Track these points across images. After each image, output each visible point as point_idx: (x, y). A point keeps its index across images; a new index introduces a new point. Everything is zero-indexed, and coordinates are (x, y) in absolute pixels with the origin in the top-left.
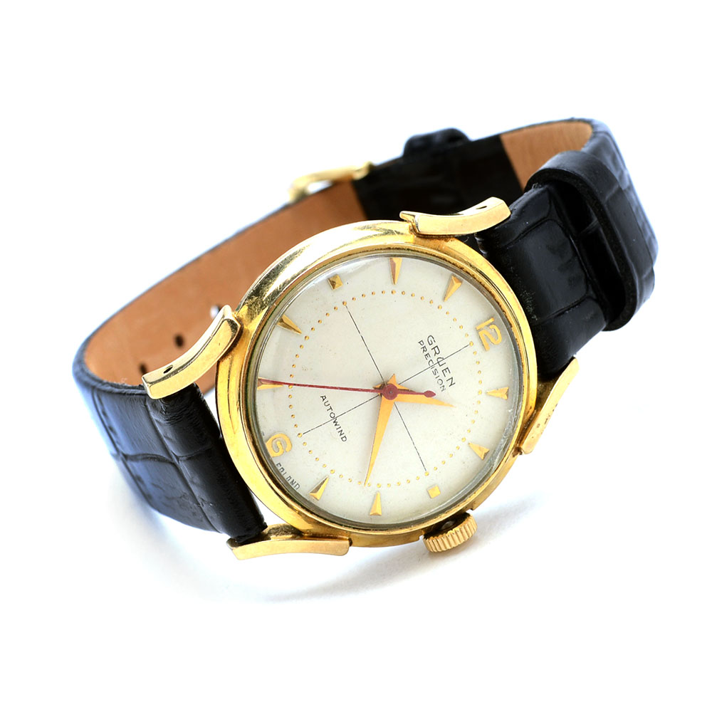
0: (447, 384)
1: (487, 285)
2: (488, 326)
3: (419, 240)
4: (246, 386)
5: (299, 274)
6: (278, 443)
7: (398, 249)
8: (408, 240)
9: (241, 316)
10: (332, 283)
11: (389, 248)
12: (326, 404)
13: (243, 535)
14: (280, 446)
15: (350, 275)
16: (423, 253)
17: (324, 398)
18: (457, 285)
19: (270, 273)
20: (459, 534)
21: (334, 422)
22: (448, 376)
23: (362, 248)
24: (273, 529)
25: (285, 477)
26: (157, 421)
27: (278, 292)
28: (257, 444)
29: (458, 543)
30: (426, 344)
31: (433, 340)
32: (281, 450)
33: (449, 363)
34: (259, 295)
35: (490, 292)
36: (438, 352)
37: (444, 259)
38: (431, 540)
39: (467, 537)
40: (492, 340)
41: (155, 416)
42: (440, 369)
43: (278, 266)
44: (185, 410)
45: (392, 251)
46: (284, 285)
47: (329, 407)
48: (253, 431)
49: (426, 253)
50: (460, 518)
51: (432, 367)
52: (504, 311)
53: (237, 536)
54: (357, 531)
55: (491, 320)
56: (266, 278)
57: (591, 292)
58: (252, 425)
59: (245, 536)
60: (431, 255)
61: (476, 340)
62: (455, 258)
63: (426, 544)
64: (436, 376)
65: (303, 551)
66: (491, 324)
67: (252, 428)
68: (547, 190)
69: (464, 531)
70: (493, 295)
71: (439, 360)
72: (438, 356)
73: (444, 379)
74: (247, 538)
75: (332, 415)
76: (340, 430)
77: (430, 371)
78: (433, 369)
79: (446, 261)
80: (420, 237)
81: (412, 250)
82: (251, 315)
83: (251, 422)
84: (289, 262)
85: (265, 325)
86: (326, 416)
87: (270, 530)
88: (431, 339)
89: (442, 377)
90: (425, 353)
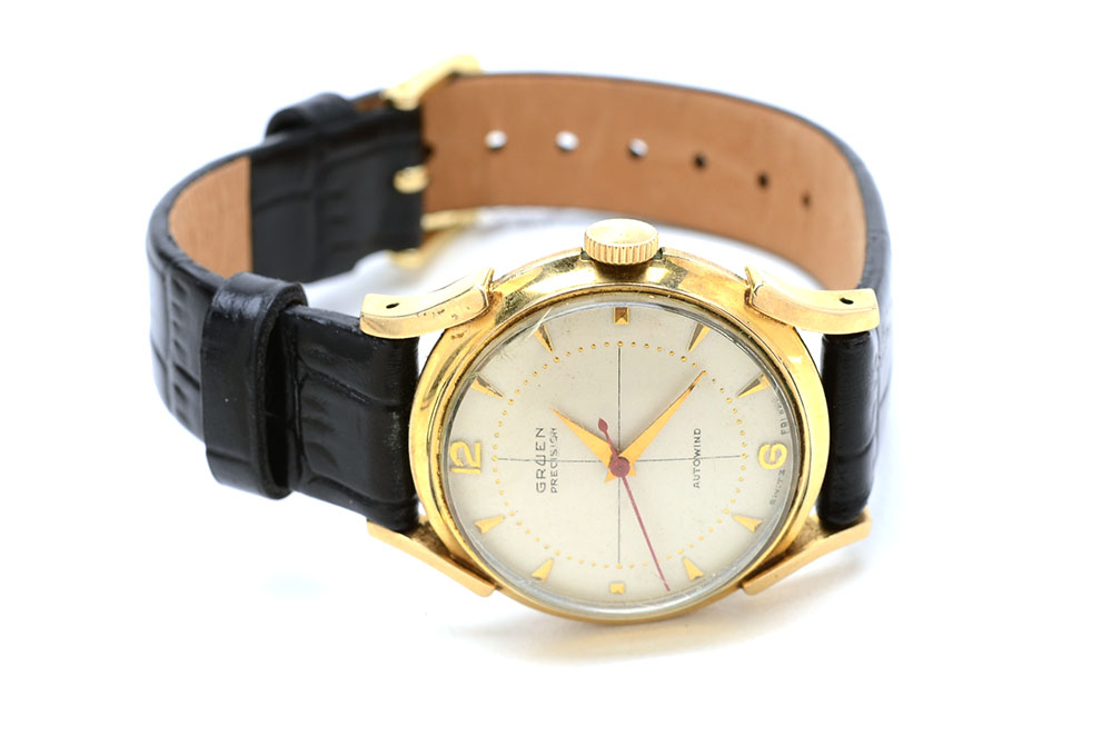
0: (546, 433)
2: (464, 467)
22: (540, 441)
25: (784, 415)
30: (549, 486)
31: (539, 486)
33: (532, 453)
36: (540, 472)
40: (467, 450)
51: (554, 460)
61: (487, 458)
64: (555, 448)
66: (459, 467)
71: (542, 463)
72: (542, 468)
73: (547, 440)
77: (559, 457)
78: (554, 457)
88: (540, 488)
89: (549, 444)
90: (555, 478)
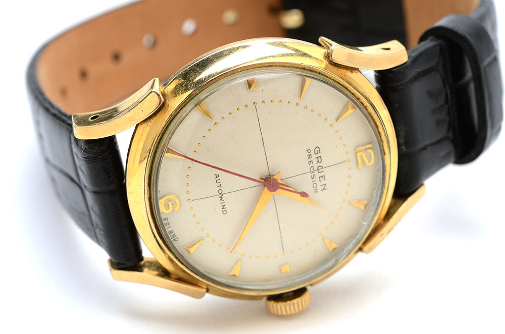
0: (320, 188)
1: (375, 117)
2: (366, 149)
3: (330, 66)
4: (156, 152)
5: (224, 71)
6: (170, 203)
7: (311, 71)
8: (321, 65)
9: (166, 92)
10: (250, 84)
11: (304, 69)
12: (217, 181)
13: (123, 263)
14: (170, 206)
15: (265, 81)
16: (331, 79)
17: (217, 176)
18: (351, 111)
19: (200, 63)
20: (296, 305)
21: (220, 197)
22: (323, 182)
23: (281, 63)
24: (148, 262)
25: (168, 230)
26: (76, 153)
27: (203, 82)
28: (152, 200)
29: (293, 312)
30: (312, 153)
31: (318, 151)
32: (171, 209)
33: (326, 172)
34: (186, 79)
35: (376, 124)
36: (320, 161)
37: (346, 88)
38: (272, 304)
39: (301, 309)
40: (366, 161)
41: (75, 150)
42: (318, 175)
43: (208, 59)
44: (99, 155)
45: (306, 71)
46: (208, 77)
47: (219, 184)
48: (152, 189)
49: (333, 80)
50: (300, 292)
51: (312, 172)
52: (382, 141)
53: (117, 261)
54: (215, 285)
55: (370, 146)
56: (195, 65)
57: (451, 135)
58: (152, 184)
59: (124, 264)
60: (337, 82)
61: (353, 159)
62: (355, 89)
63: (267, 306)
64: (313, 180)
65: (167, 288)
66: (369, 149)
67: (152, 187)
68: (440, 45)
69: (300, 303)
70: (377, 127)
71: (319, 168)
72: (319, 164)
73: (319, 184)
74: (125, 266)
75: (220, 192)
76: (223, 204)
77: (309, 175)
78: (313, 174)
79: (348, 90)
80: (331, 64)
81: (322, 75)
82: (176, 93)
83: (152, 182)
84: (218, 58)
85: (184, 106)
86: (215, 190)
87: (145, 262)
88: (318, 150)
89: (318, 182)
90: (310, 160)
